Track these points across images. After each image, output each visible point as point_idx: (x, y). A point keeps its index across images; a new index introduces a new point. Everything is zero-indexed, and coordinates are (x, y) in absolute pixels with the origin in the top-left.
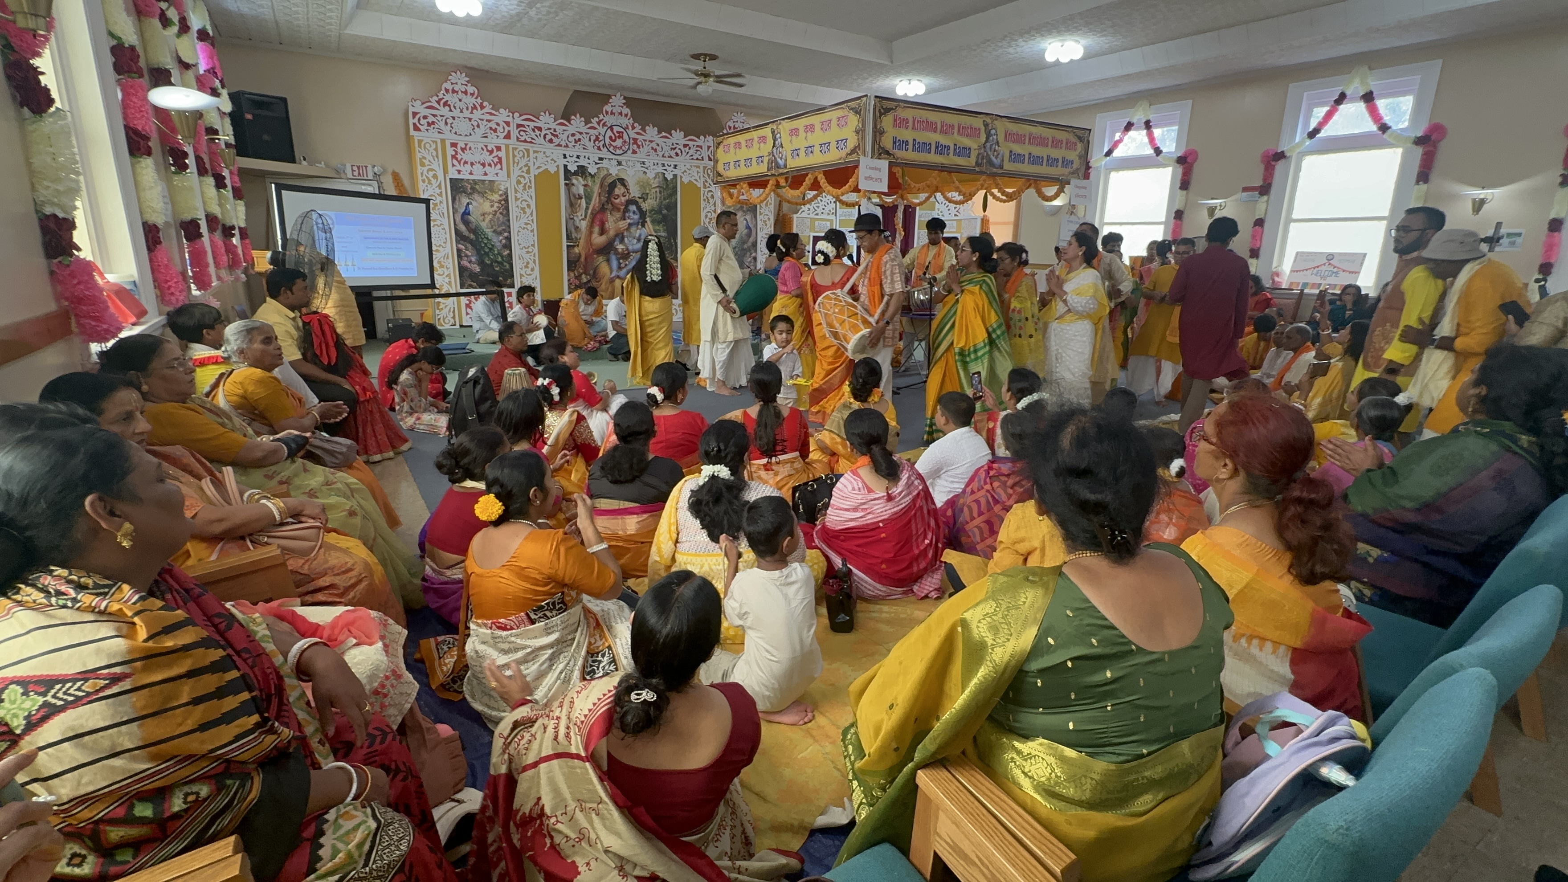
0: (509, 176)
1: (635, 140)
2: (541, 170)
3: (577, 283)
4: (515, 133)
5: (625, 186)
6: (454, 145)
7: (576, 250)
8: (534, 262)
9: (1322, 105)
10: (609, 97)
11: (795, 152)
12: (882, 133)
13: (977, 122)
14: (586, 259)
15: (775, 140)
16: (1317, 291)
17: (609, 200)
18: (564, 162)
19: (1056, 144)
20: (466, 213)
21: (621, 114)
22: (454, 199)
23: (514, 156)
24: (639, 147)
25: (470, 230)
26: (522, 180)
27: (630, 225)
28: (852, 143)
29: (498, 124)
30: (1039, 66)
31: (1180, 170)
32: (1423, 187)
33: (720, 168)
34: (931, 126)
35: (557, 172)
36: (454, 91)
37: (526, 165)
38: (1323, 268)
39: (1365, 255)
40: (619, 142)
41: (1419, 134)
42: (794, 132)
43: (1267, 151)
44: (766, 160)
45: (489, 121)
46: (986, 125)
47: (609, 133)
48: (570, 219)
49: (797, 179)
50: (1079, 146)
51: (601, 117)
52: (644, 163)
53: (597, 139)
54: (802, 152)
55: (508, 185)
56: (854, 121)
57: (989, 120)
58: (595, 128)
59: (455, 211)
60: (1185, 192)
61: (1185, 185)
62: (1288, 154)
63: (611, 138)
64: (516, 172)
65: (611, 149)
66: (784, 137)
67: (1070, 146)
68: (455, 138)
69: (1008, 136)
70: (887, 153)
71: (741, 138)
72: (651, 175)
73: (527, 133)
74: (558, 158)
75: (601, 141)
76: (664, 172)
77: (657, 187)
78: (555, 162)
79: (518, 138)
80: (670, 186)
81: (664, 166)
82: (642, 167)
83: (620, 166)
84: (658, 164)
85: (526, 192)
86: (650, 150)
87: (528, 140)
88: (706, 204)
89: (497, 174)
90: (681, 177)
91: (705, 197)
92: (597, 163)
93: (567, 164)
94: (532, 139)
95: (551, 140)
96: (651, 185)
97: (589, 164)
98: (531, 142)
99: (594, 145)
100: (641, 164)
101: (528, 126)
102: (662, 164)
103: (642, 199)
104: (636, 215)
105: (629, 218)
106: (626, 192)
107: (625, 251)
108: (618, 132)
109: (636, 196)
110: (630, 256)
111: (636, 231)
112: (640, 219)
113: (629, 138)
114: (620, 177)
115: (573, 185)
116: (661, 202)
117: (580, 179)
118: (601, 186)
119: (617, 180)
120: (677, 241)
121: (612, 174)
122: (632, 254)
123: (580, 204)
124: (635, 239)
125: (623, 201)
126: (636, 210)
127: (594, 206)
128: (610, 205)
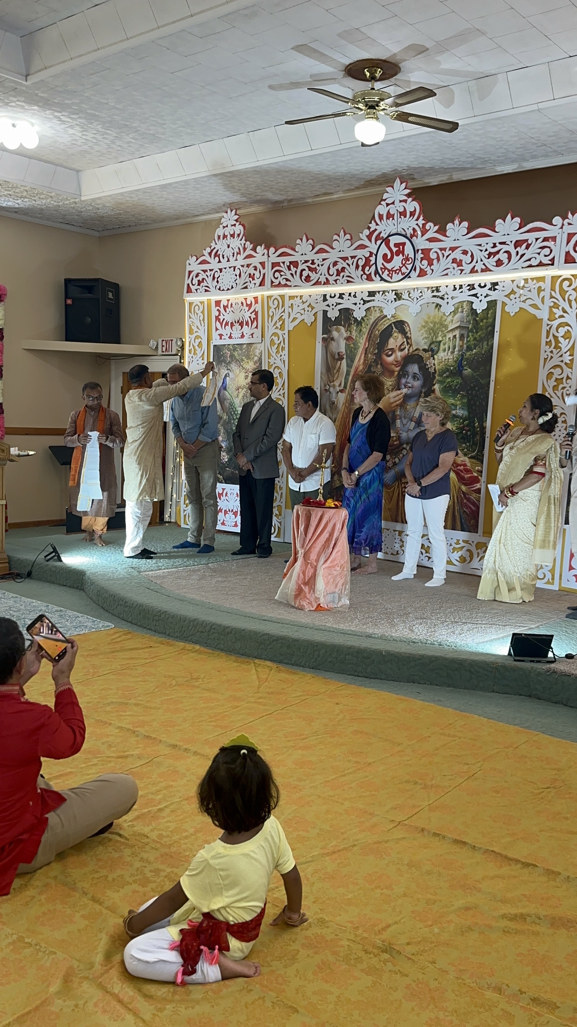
0: (263, 335)
1: (426, 252)
2: (296, 322)
4: (269, 276)
5: (403, 332)
6: (218, 303)
17: (378, 358)
20: (224, 387)
21: (403, 214)
23: (269, 308)
24: (430, 263)
26: (276, 339)
27: (407, 397)
29: (255, 268)
35: (314, 323)
36: (224, 237)
37: (281, 318)
45: (248, 266)
51: (373, 226)
52: (437, 289)
53: (367, 263)
55: (262, 348)
58: (363, 247)
64: (270, 330)
72: (447, 308)
73: (282, 273)
74: (316, 301)
75: (373, 265)
76: (473, 299)
77: (456, 328)
78: (313, 308)
79: (272, 282)
80: (481, 324)
81: (474, 288)
82: (434, 296)
83: (399, 300)
84: (461, 287)
85: (279, 356)
86: (450, 265)
87: (283, 282)
88: (552, 352)
89: (252, 334)
90: (504, 304)
91: (551, 337)
92: (365, 302)
93: (327, 308)
94: (287, 280)
95: (308, 277)
96: (446, 327)
97: (355, 304)
98: (286, 285)
99: (362, 273)
100: (433, 291)
101: (284, 263)
102: (469, 285)
103: (430, 353)
104: (418, 380)
105: (405, 387)
106: (406, 343)
107: (396, 441)
108: (396, 245)
109: (421, 349)
110: (402, 450)
111: (415, 408)
112: (423, 386)
113: (416, 252)
114: (399, 320)
115: (333, 339)
116: (462, 356)
117: (342, 329)
118: (370, 337)
119: (393, 325)
120: (484, 424)
121: (386, 316)
122: (405, 446)
123: (339, 368)
124: (412, 421)
125: (399, 359)
126: (418, 372)
127: (357, 369)
128: (379, 366)
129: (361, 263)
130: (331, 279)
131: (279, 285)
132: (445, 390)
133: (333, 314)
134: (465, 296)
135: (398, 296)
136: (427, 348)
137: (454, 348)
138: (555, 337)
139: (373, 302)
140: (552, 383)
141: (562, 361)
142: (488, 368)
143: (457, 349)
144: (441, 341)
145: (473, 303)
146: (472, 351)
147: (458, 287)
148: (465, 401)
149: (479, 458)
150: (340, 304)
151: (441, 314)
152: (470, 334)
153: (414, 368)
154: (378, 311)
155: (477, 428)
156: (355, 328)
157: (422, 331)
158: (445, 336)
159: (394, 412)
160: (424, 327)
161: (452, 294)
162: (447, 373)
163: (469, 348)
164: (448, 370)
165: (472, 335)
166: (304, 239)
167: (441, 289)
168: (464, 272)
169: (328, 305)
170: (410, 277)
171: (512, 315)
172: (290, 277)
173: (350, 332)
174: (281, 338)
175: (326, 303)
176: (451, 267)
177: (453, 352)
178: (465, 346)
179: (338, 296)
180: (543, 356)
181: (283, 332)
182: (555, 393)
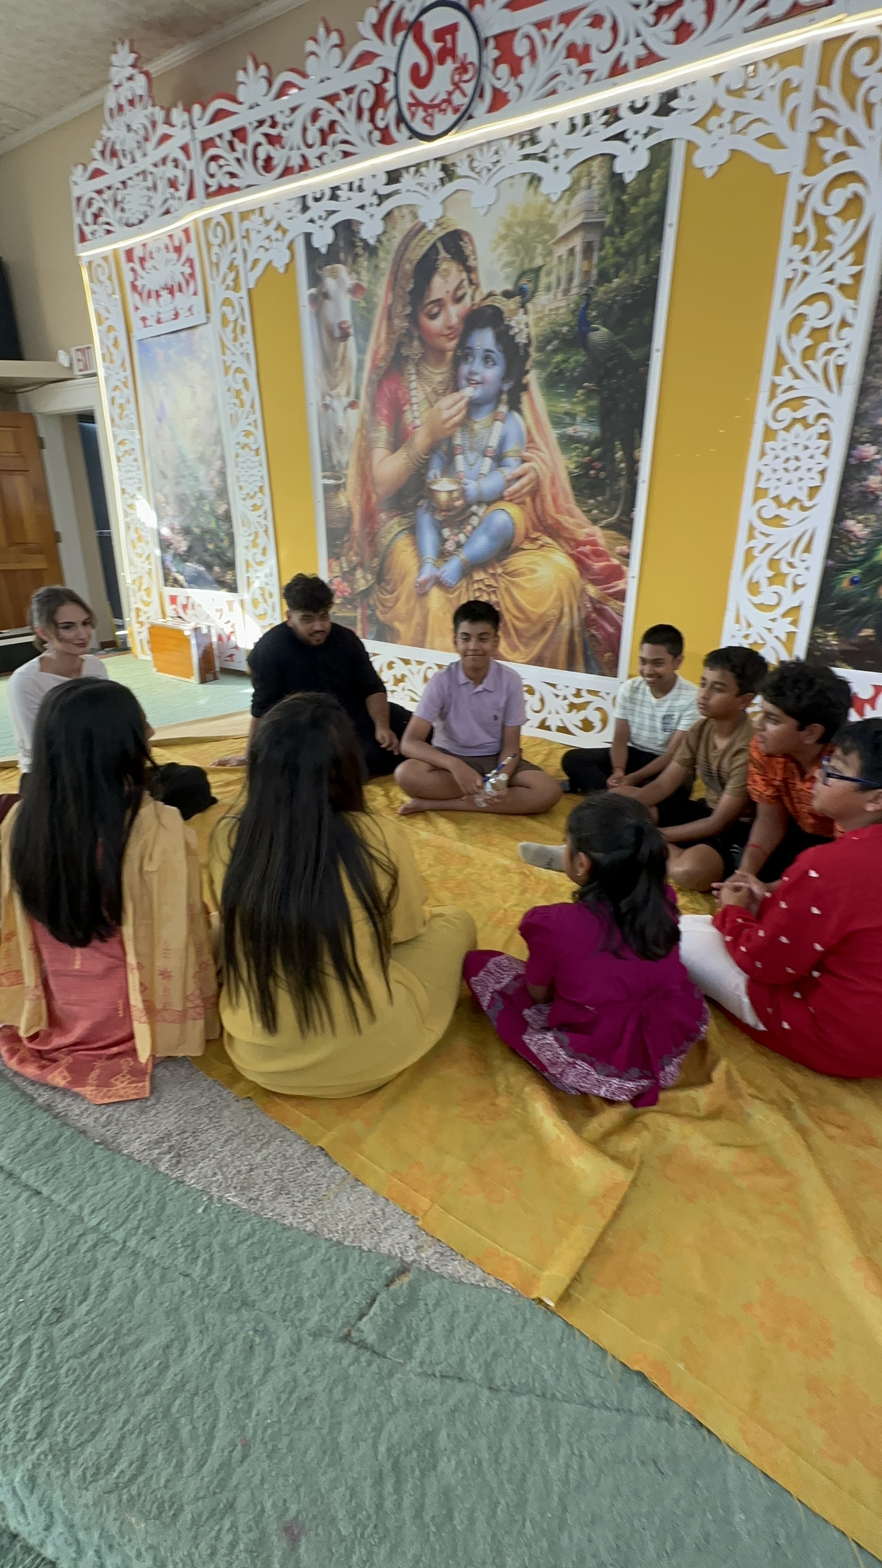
1: (505, 41)
2: (259, 271)
4: (200, 173)
5: (461, 257)
6: (129, 253)
7: (343, 500)
17: (414, 326)
18: (305, 222)
23: (209, 245)
24: (516, 67)
26: (229, 311)
27: (473, 406)
35: (291, 267)
37: (232, 266)
52: (533, 136)
53: (378, 98)
58: (367, 58)
73: (222, 162)
74: (290, 215)
75: (391, 101)
76: (615, 147)
77: (576, 230)
78: (285, 232)
79: (207, 186)
80: (633, 210)
81: (617, 119)
82: (526, 157)
83: (451, 180)
84: (587, 119)
85: (237, 344)
86: (563, 64)
87: (226, 182)
88: (806, 260)
89: (190, 309)
90: (691, 147)
91: (808, 221)
92: (382, 198)
93: (310, 228)
94: (233, 175)
95: (269, 159)
96: (552, 229)
97: (362, 207)
98: (232, 189)
99: (370, 126)
100: (523, 145)
101: (220, 136)
102: (606, 112)
103: (518, 298)
104: (494, 364)
105: (470, 382)
106: (466, 283)
107: (458, 499)
109: (499, 290)
110: (470, 516)
111: (490, 427)
112: (505, 378)
113: (482, 44)
114: (451, 229)
115: (328, 295)
116: (588, 296)
117: (342, 269)
118: (396, 279)
119: (439, 245)
120: (636, 453)
121: (424, 226)
122: (474, 508)
123: (344, 357)
124: (485, 456)
125: (455, 320)
126: (493, 348)
127: (376, 353)
128: (416, 343)
129: (367, 102)
130: (312, 154)
131: (221, 191)
132: (551, 384)
133: (323, 239)
134: (596, 143)
135: (448, 172)
136: (509, 287)
137: (570, 280)
138: (819, 218)
139: (397, 196)
140: (802, 341)
141: (831, 282)
142: (646, 320)
143: (576, 282)
144: (539, 269)
145: (613, 157)
146: (610, 282)
147: (579, 121)
148: (594, 403)
149: (625, 528)
150: (334, 212)
151: (541, 200)
152: (607, 239)
153: (485, 339)
154: (409, 217)
155: (621, 462)
156: (365, 264)
157: (500, 250)
158: (550, 253)
159: (450, 439)
160: (504, 237)
161: (566, 142)
162: (556, 342)
163: (604, 277)
164: (555, 334)
165: (613, 243)
166: (250, 65)
167: (540, 135)
168: (594, 76)
169: (312, 221)
170: (471, 117)
171: (709, 173)
172: (235, 168)
173: (358, 273)
174: (238, 309)
175: (308, 215)
176: (563, 70)
177: (566, 291)
178: (595, 272)
179: (328, 194)
180: (783, 272)
181: (239, 295)
182: (807, 367)
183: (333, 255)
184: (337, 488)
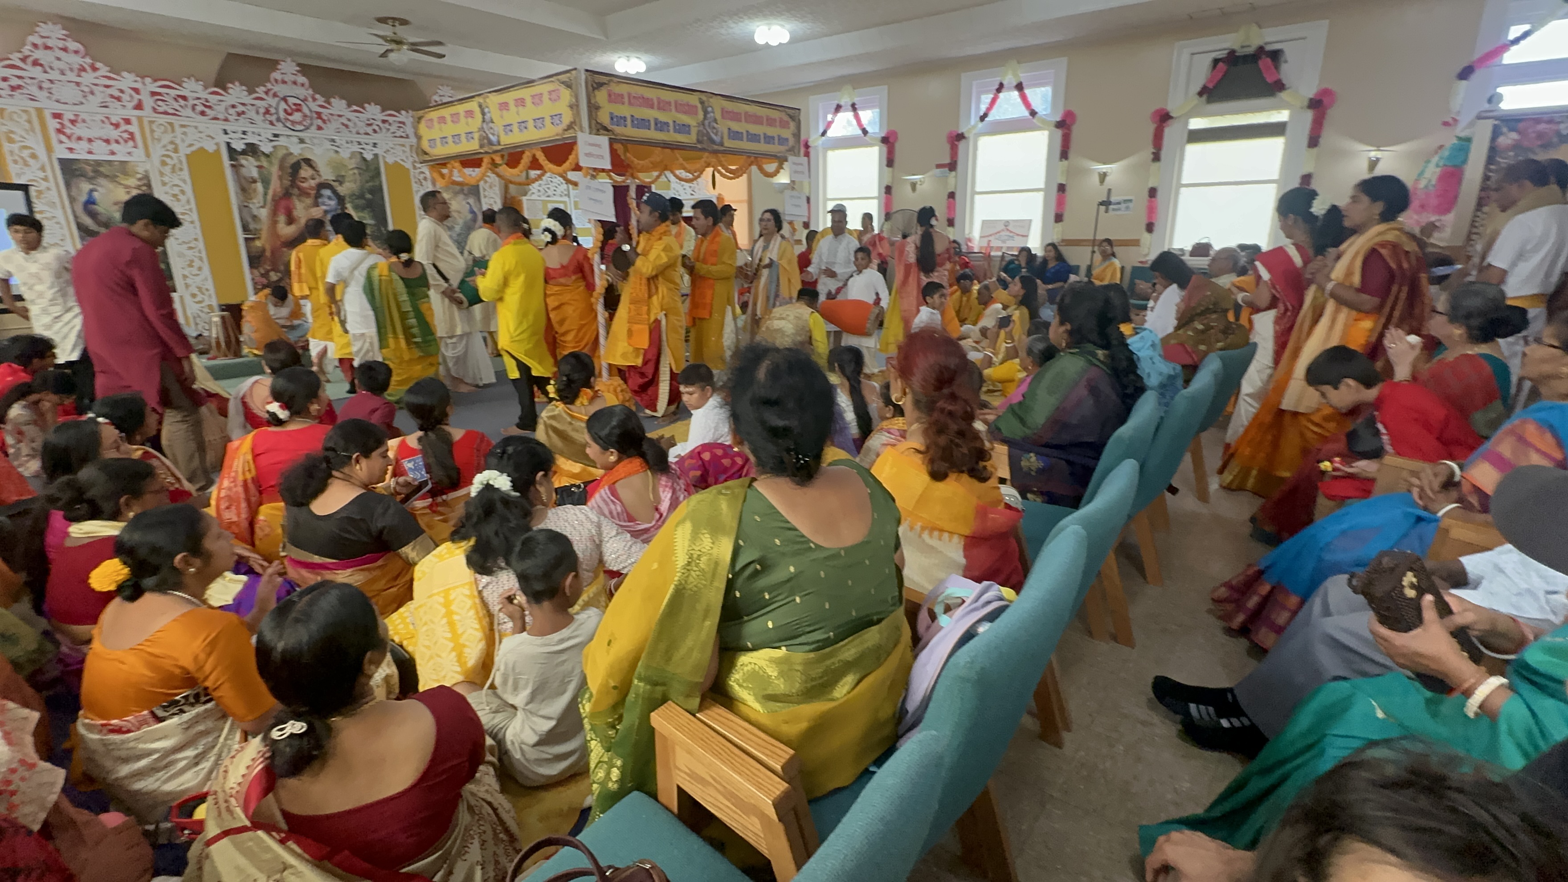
0: (148, 155)
1: (319, 114)
2: (194, 148)
3: (265, 281)
4: (148, 102)
5: (313, 167)
6: (57, 116)
7: (258, 243)
8: (201, 259)
9: (987, 92)
10: (276, 62)
11: (508, 127)
12: (598, 108)
13: (693, 100)
14: (273, 252)
15: (483, 114)
16: (1000, 254)
17: (293, 184)
18: (226, 138)
19: (771, 122)
20: (90, 202)
21: (295, 83)
22: (68, 185)
23: (152, 131)
24: (324, 121)
25: (100, 223)
26: (168, 160)
27: (326, 212)
28: (567, 118)
29: (122, 91)
30: (750, 48)
31: (885, 149)
32: (1065, 163)
33: (425, 145)
34: (648, 103)
35: (218, 151)
36: (47, 48)
37: (172, 143)
38: (1003, 233)
39: (1030, 221)
40: (297, 116)
41: (1058, 119)
42: (504, 106)
43: (951, 133)
44: (476, 136)
45: (107, 87)
46: (702, 103)
47: (283, 105)
48: (243, 207)
49: (513, 157)
50: (792, 125)
51: (269, 85)
52: (333, 141)
53: (267, 112)
54: (515, 128)
55: (148, 167)
56: (566, 95)
57: (704, 98)
58: (261, 99)
59: (72, 200)
60: (890, 169)
61: (890, 163)
62: (966, 135)
63: (285, 111)
64: (157, 152)
65: (288, 124)
66: (493, 112)
67: (784, 125)
68: (58, 108)
69: (725, 113)
70: (606, 129)
71: (446, 112)
72: (345, 154)
73: (167, 103)
74: (216, 133)
75: (274, 114)
76: (362, 151)
77: (354, 168)
78: (213, 139)
79: (154, 109)
80: (371, 167)
81: (361, 144)
82: (332, 145)
83: (304, 144)
84: (352, 142)
85: (176, 175)
86: (340, 126)
87: (170, 111)
89: (128, 153)
90: (384, 157)
91: (416, 179)
92: (270, 141)
93: (229, 141)
94: (175, 110)
95: (203, 112)
96: (346, 166)
97: (261, 141)
98: (174, 115)
99: (264, 118)
100: (331, 142)
101: (167, 94)
102: (357, 142)
104: (333, 200)
105: (324, 204)
108: (295, 104)
112: (338, 205)
113: (311, 112)
115: (242, 166)
126: (332, 195)
127: (275, 191)
128: (296, 190)
129: (262, 111)
130: (231, 117)
131: (166, 113)
133: (239, 146)
134: (356, 148)
135: (302, 141)
138: (419, 179)
139: (278, 142)
142: (381, 194)
143: (358, 182)
144: (344, 176)
145: (362, 153)
146: (368, 184)
147: (349, 142)
150: (244, 139)
151: (340, 157)
152: (365, 173)
156: (264, 159)
158: (347, 172)
161: (346, 145)
163: (366, 182)
164: (354, 194)
166: (193, 79)
167: (336, 141)
168: (351, 132)
169: (231, 139)
170: (310, 129)
171: (390, 164)
172: (178, 108)
173: (260, 161)
174: (176, 161)
175: (228, 136)
176: (341, 128)
177: (355, 184)
178: (362, 180)
179: (240, 132)
181: (178, 155)
183: (244, 153)
184: (253, 239)
